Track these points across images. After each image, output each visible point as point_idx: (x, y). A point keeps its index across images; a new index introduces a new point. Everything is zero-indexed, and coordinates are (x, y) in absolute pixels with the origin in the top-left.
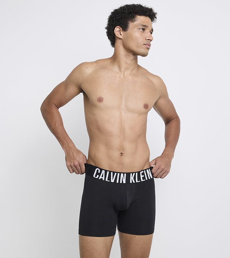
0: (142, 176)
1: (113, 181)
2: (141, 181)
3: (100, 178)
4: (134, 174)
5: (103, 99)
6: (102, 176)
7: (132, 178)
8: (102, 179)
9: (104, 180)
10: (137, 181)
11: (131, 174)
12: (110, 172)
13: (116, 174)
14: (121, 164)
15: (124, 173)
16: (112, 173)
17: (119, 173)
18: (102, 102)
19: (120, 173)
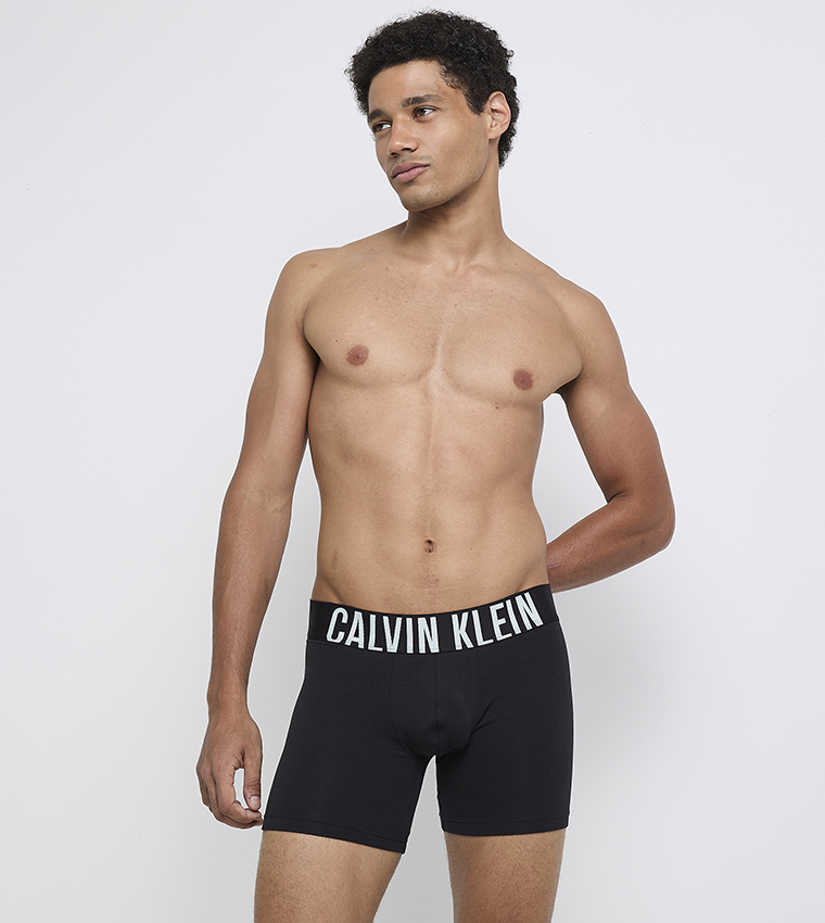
0: (497, 623)
1: (392, 647)
2: (495, 639)
3: (348, 643)
4: (465, 615)
5: (367, 352)
7: (460, 632)
10: (481, 642)
11: (455, 617)
12: (379, 616)
13: (399, 620)
14: (429, 581)
15: (428, 618)
16: (386, 619)
17: (409, 616)
18: (362, 363)
19: (415, 618)
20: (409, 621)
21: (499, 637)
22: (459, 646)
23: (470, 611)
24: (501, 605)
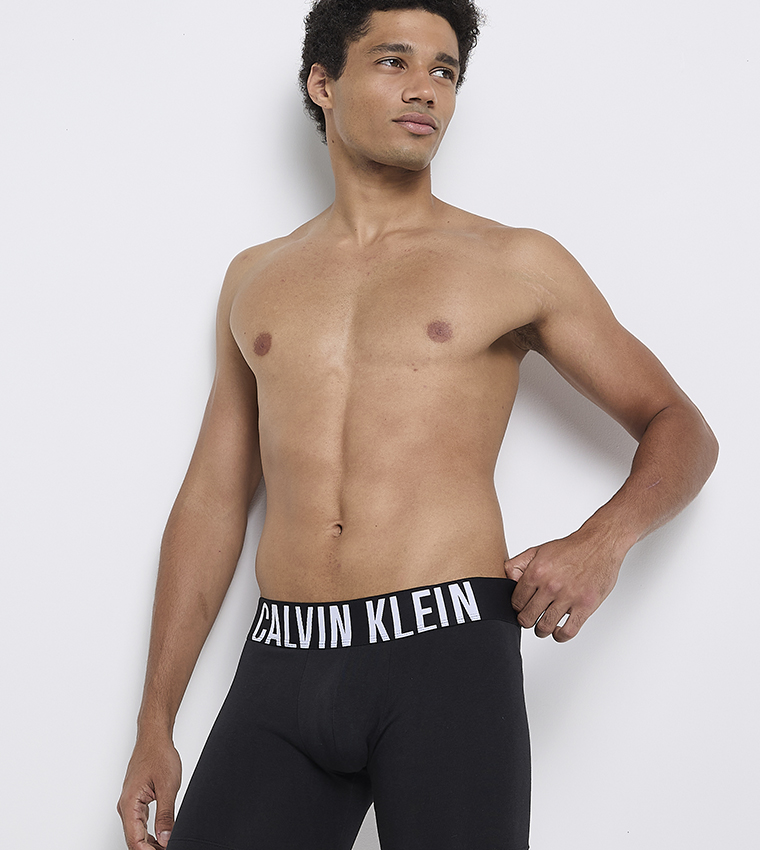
0: (420, 613)
1: (305, 643)
2: (416, 630)
4: (381, 602)
5: (270, 339)
6: (275, 632)
7: (375, 622)
8: (273, 641)
9: (279, 644)
11: (370, 604)
12: (292, 607)
13: (310, 610)
14: (331, 567)
15: (340, 605)
16: (298, 609)
17: (321, 605)
18: (267, 352)
19: (327, 606)
20: (321, 610)
21: (421, 628)
22: (373, 639)
23: (387, 597)
24: (427, 593)
